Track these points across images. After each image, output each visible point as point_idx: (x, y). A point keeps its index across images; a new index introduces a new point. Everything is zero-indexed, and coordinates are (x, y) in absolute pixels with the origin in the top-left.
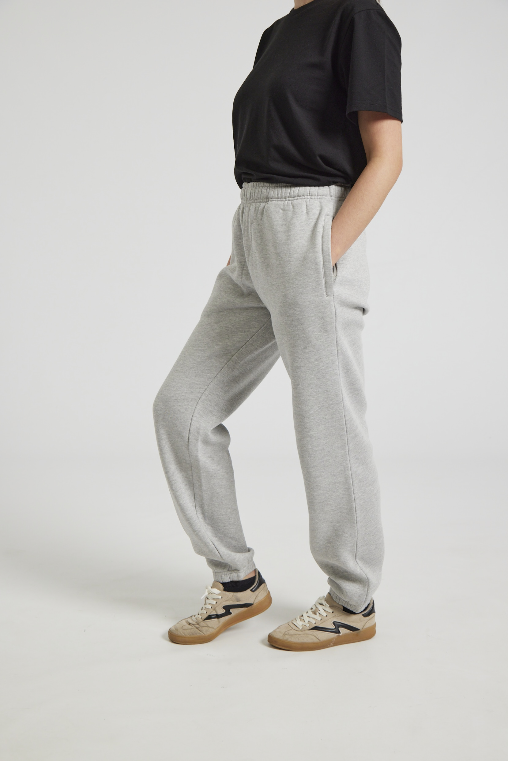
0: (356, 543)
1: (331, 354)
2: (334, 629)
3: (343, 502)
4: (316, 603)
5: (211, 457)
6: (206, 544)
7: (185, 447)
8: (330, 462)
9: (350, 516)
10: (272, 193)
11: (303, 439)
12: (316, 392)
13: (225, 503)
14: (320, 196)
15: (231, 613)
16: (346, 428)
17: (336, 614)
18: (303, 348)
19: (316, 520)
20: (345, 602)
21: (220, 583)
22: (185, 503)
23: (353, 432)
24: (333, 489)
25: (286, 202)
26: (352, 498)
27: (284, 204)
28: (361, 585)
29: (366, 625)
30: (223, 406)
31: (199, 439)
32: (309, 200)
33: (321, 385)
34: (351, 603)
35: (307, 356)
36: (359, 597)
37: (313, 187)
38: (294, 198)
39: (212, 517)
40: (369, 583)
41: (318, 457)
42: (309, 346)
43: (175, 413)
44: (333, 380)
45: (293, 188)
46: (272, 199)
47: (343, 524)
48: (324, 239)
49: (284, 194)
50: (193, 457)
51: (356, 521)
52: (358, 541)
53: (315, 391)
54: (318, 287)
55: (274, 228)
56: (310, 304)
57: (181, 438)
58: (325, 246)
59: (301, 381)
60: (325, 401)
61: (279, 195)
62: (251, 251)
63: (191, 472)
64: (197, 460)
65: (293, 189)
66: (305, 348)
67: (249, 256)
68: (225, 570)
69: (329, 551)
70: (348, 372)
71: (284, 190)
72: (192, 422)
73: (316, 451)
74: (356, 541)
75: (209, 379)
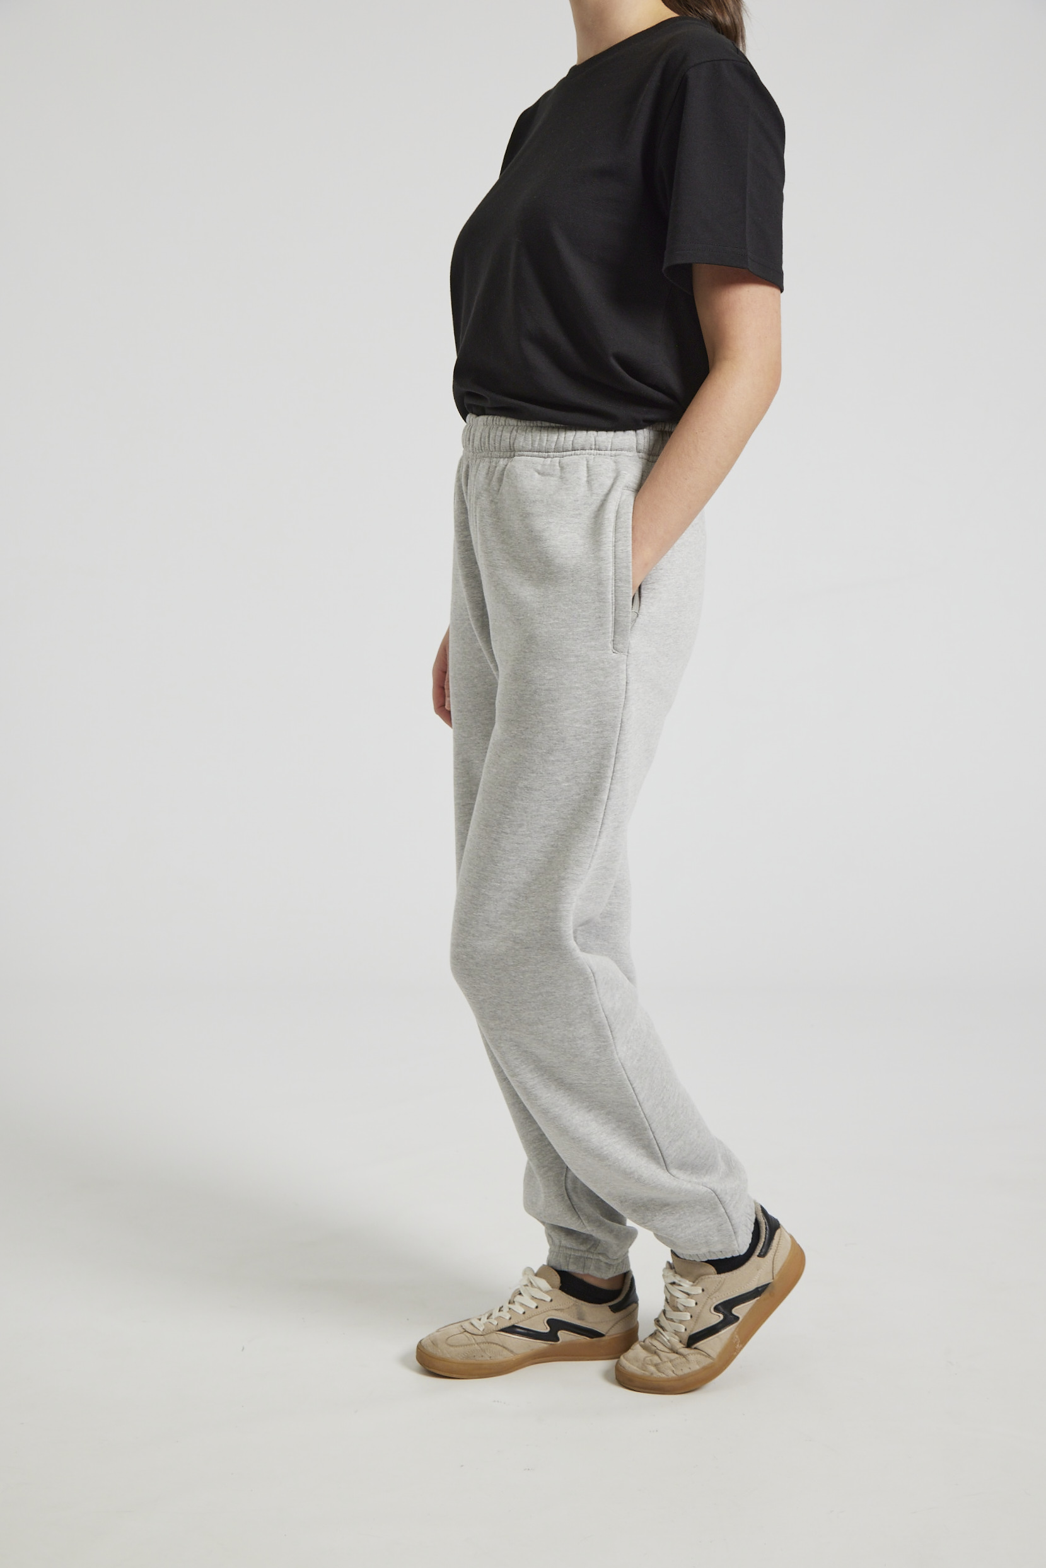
10: (523, 439)
27: (544, 462)
32: (593, 456)
35: (550, 768)
37: (604, 433)
38: (564, 453)
42: (557, 749)
46: (522, 452)
54: (598, 630)
58: (621, 548)
61: (536, 445)
71: (545, 435)
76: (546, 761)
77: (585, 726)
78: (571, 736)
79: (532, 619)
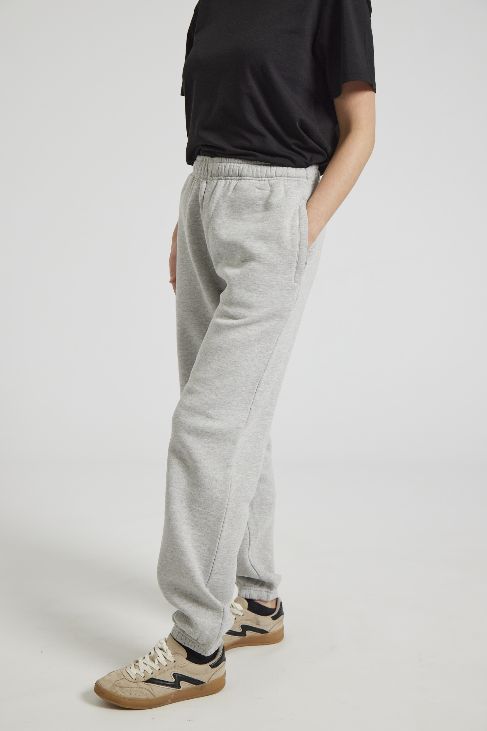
14: (298, 177)
25: (263, 181)
32: (287, 181)
37: (291, 168)
45: (270, 168)
46: (246, 177)
49: (259, 174)
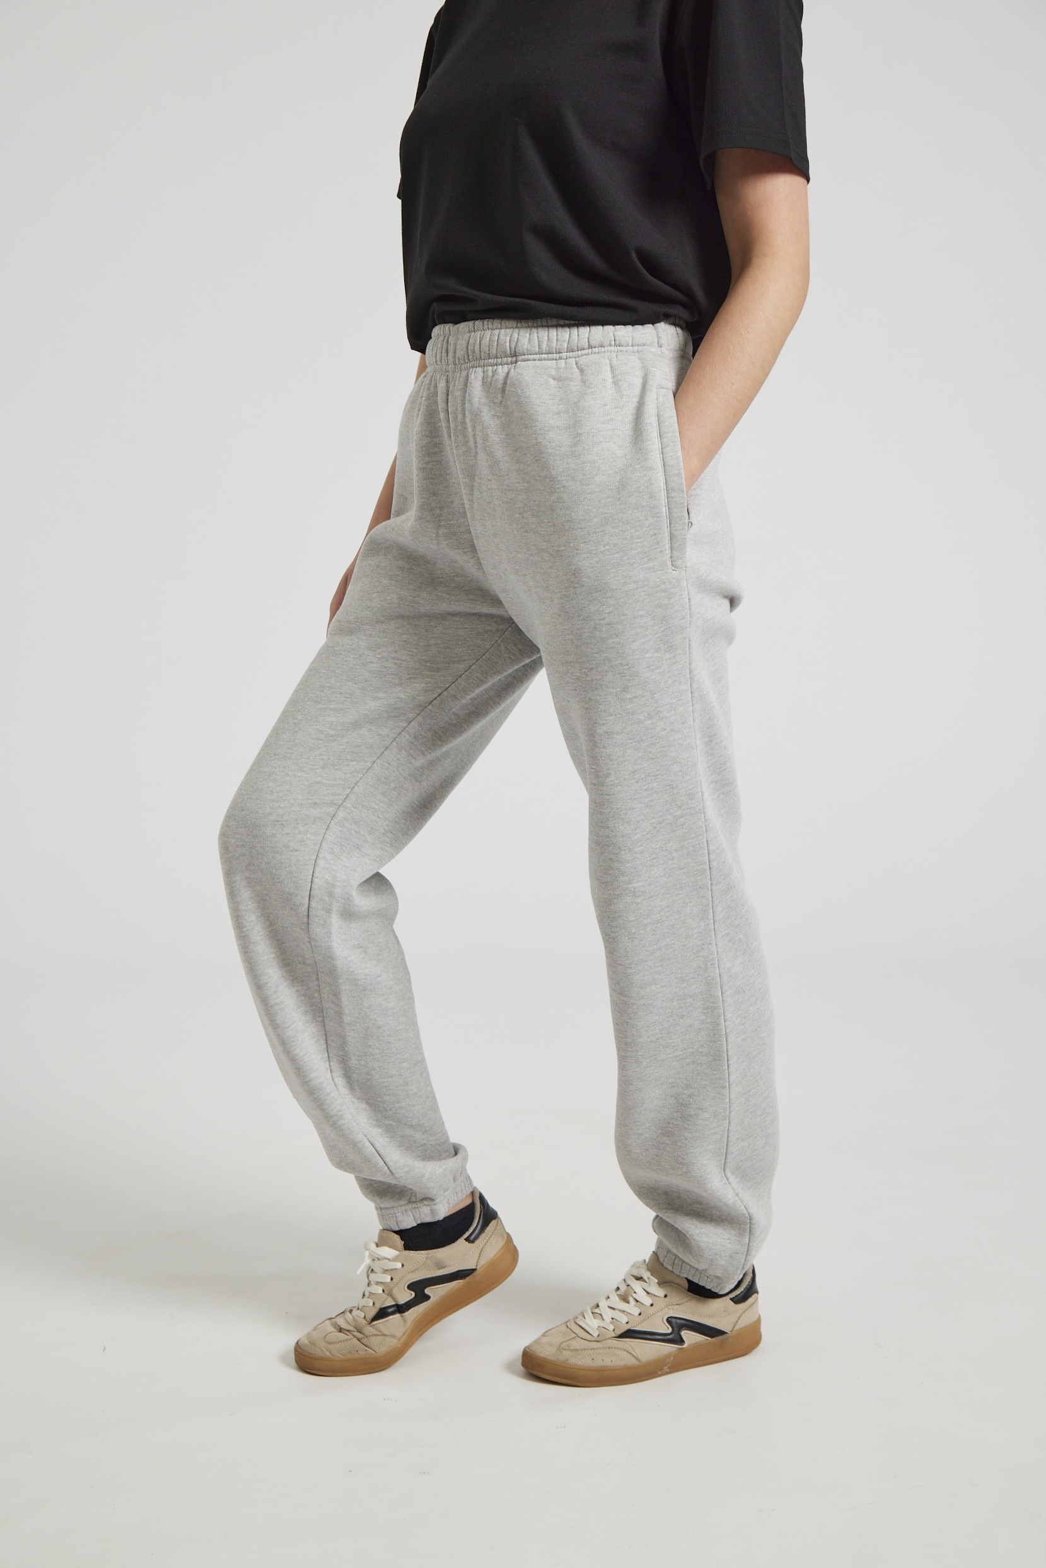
0: (727, 1132)
1: (681, 700)
2: (669, 1334)
3: (700, 1038)
4: (625, 1275)
5: (361, 947)
6: (355, 1146)
7: (300, 928)
8: (674, 951)
9: (715, 1072)
10: (526, 341)
11: (615, 900)
12: (646, 790)
13: (397, 1049)
14: (638, 345)
15: (428, 1298)
16: (710, 868)
17: (675, 1298)
18: (619, 689)
19: (641, 1084)
20: (693, 1272)
21: (393, 1234)
22: (305, 1055)
23: (724, 879)
24: (680, 1010)
25: (563, 361)
26: (721, 1030)
27: (556, 365)
28: (733, 1232)
29: (739, 1321)
30: (383, 834)
31: (334, 909)
32: (615, 354)
33: (658, 773)
34: (711, 1272)
35: (629, 707)
36: (731, 1257)
37: (622, 327)
38: (580, 352)
39: (368, 1083)
40: (752, 1226)
41: (649, 939)
43: (278, 852)
44: (683, 761)
45: (577, 330)
46: (527, 356)
47: (699, 1090)
48: (664, 440)
50: (319, 949)
51: (727, 1083)
52: (730, 1128)
53: (646, 787)
54: (656, 548)
55: (539, 419)
56: (637, 589)
57: (292, 909)
58: (671, 454)
59: (615, 766)
60: (668, 810)
61: (544, 346)
62: (476, 477)
63: (316, 983)
64: (330, 957)
65: (575, 330)
66: (625, 689)
67: (472, 490)
68: (402, 1202)
69: (665, 1153)
70: (712, 741)
71: (553, 332)
72: (316, 871)
73: (646, 925)
74: (727, 1129)
75: (355, 774)
76: (622, 700)
77: (656, 655)
78: (645, 668)
79: (577, 550)
